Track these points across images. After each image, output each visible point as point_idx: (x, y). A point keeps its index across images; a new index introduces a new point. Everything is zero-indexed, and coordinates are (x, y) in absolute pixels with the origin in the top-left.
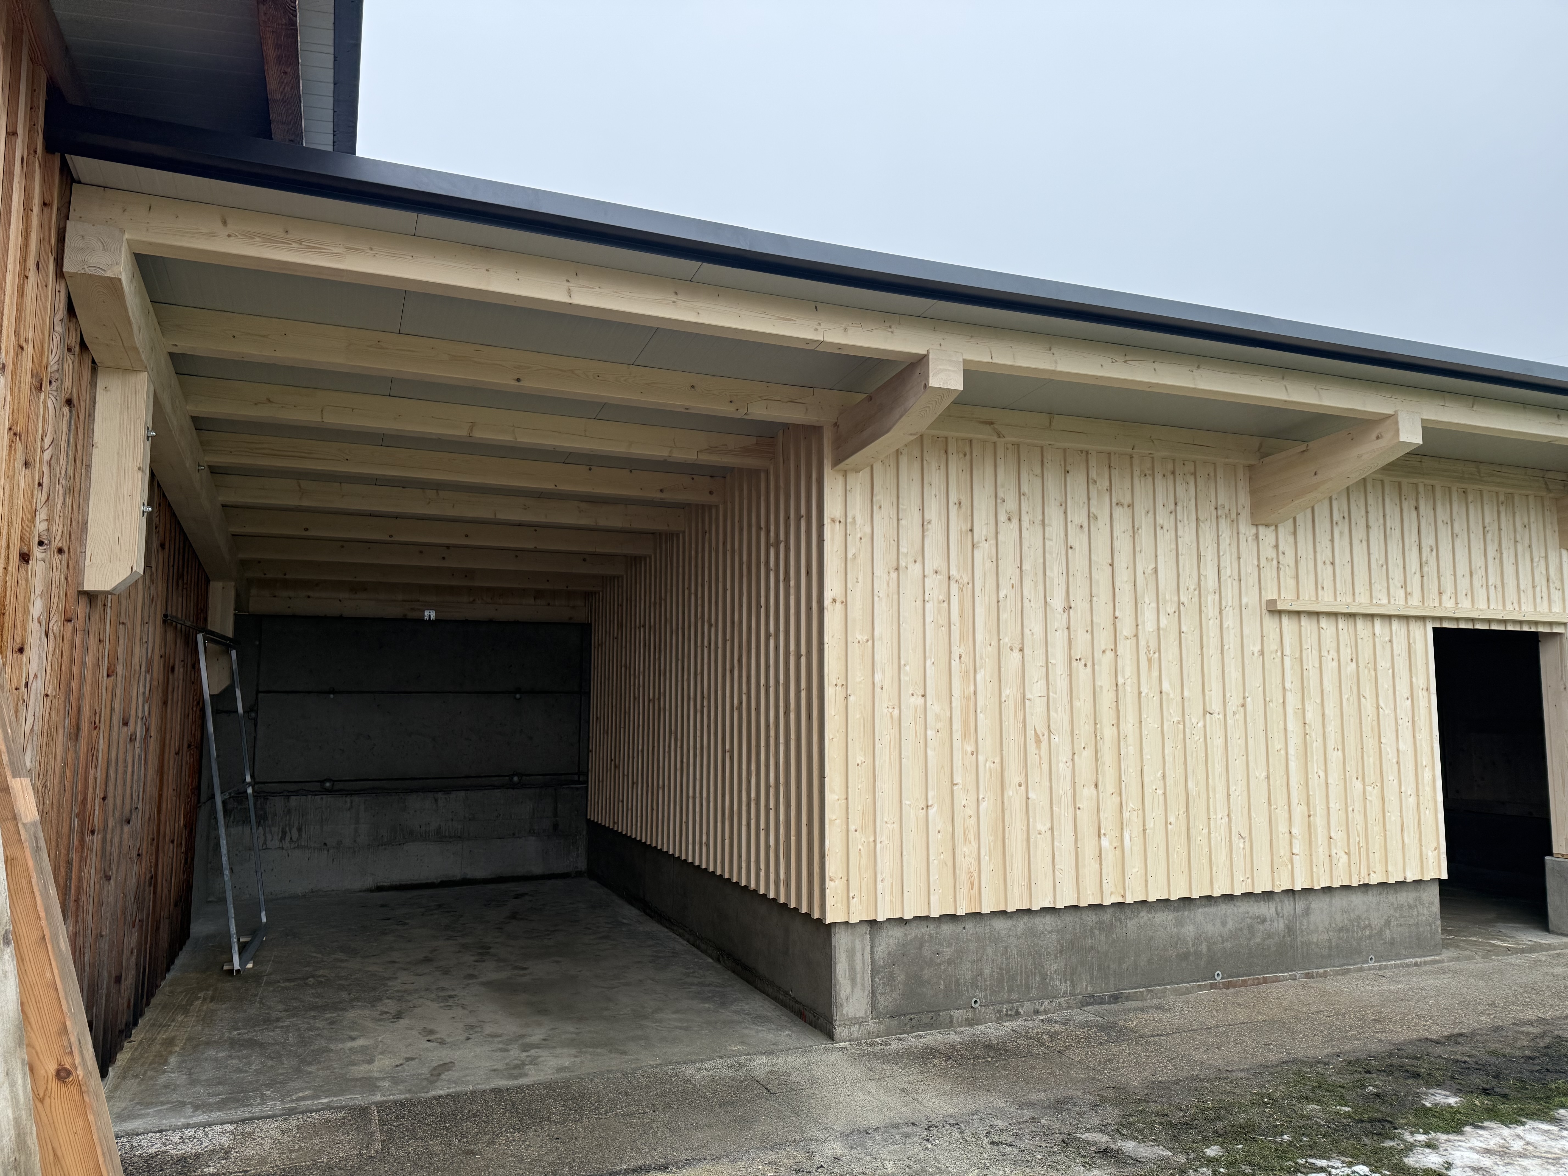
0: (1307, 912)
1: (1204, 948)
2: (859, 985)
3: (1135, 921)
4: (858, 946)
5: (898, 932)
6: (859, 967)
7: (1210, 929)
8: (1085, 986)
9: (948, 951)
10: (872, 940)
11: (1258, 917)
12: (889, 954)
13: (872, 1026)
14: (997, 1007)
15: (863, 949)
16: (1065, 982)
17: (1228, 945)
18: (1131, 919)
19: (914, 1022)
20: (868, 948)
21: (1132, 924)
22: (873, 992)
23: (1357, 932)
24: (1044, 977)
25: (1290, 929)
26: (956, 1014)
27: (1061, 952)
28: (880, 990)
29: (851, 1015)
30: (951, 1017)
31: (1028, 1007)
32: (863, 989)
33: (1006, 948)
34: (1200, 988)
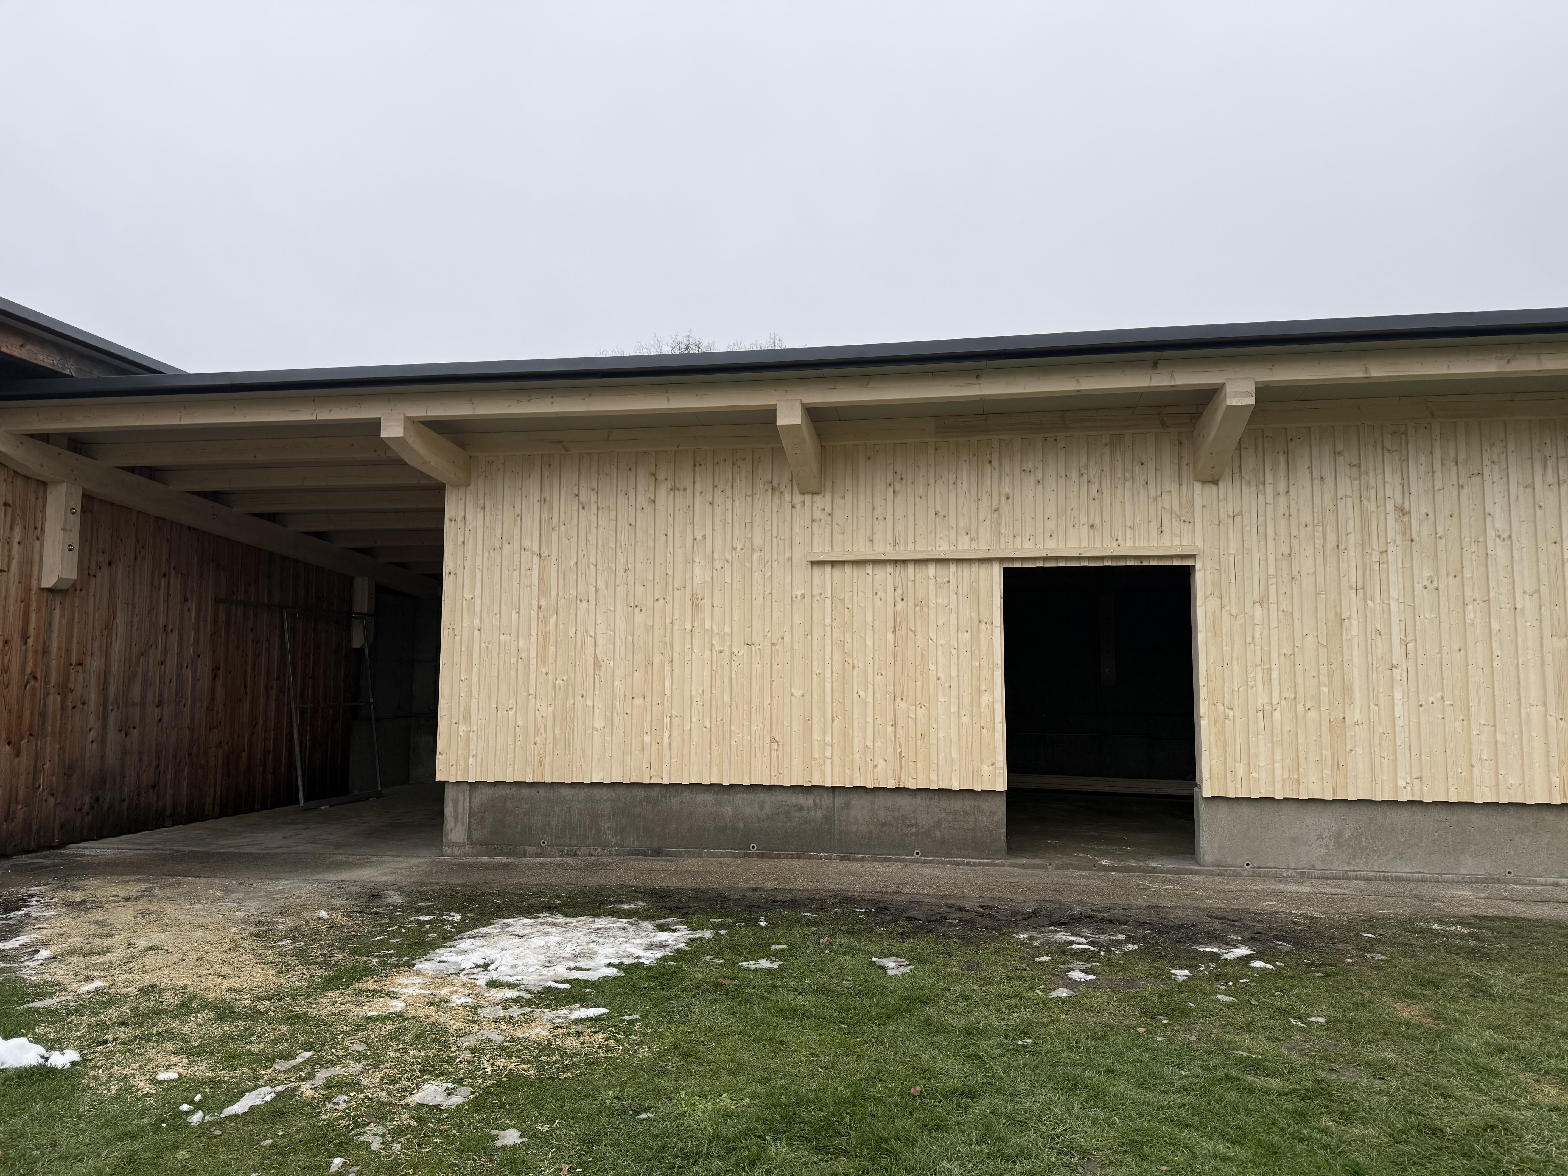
0: (847, 806)
1: (741, 825)
2: (460, 823)
3: (677, 799)
4: (461, 797)
5: (489, 791)
6: (460, 811)
7: (747, 810)
8: (632, 841)
9: (525, 807)
10: (470, 795)
11: (795, 806)
12: (482, 804)
13: (467, 849)
14: (560, 848)
15: (464, 800)
16: (616, 836)
17: (765, 825)
18: (675, 796)
19: (497, 851)
20: (468, 799)
21: (675, 801)
22: (469, 828)
23: (902, 829)
24: (598, 831)
25: (827, 818)
26: (529, 848)
27: (614, 815)
28: (474, 826)
29: (454, 840)
30: (525, 850)
31: (584, 850)
32: (463, 824)
33: (570, 808)
34: (734, 855)
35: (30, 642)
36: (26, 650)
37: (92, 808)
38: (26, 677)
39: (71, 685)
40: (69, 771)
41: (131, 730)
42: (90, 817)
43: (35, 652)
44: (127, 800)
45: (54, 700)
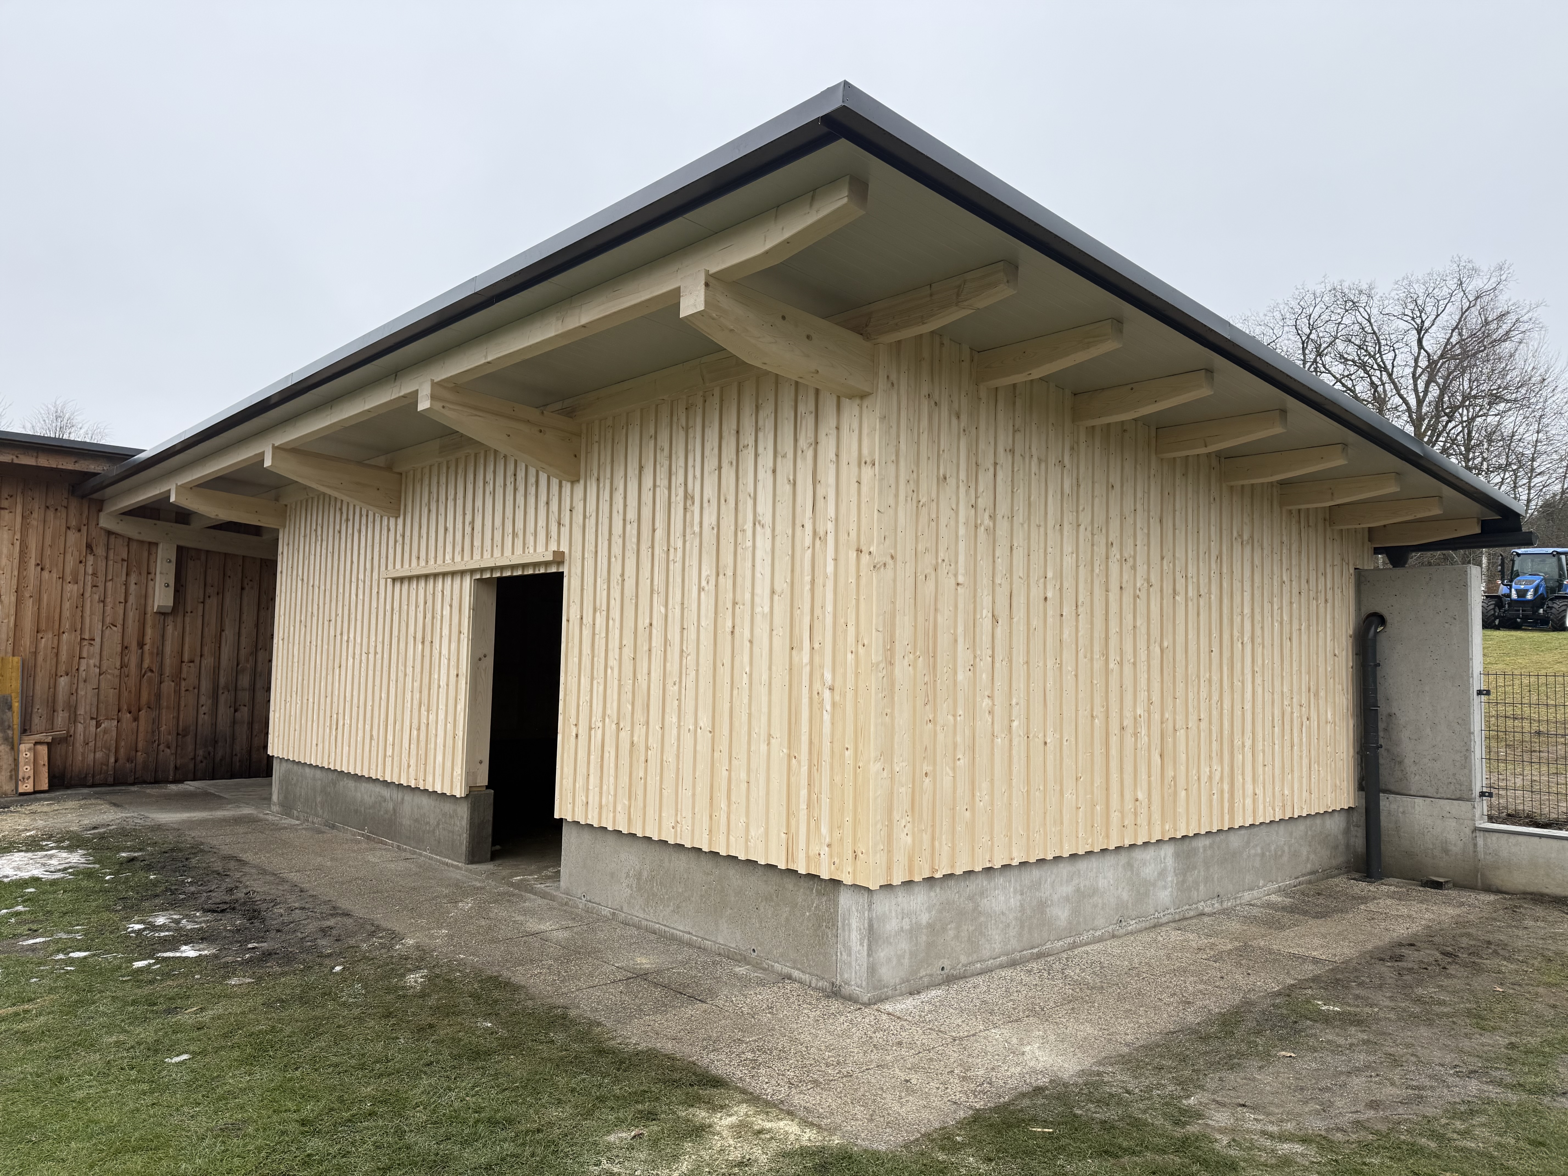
0: (403, 801)
1: (363, 809)
2: (277, 785)
4: (276, 767)
6: (276, 777)
7: (366, 797)
8: (326, 814)
9: (295, 779)
10: (279, 765)
11: (383, 797)
12: (283, 774)
14: (304, 814)
16: (321, 809)
20: (279, 770)
21: (341, 785)
22: (279, 792)
23: (424, 826)
25: (394, 811)
26: (295, 812)
27: (321, 792)
29: (274, 800)
31: (311, 817)
32: (278, 789)
33: (308, 783)
35: (147, 648)
36: (142, 653)
37: (205, 758)
38: (143, 671)
39: (184, 675)
40: (181, 734)
41: (242, 707)
42: (204, 764)
43: (151, 654)
44: (239, 755)
45: (168, 686)
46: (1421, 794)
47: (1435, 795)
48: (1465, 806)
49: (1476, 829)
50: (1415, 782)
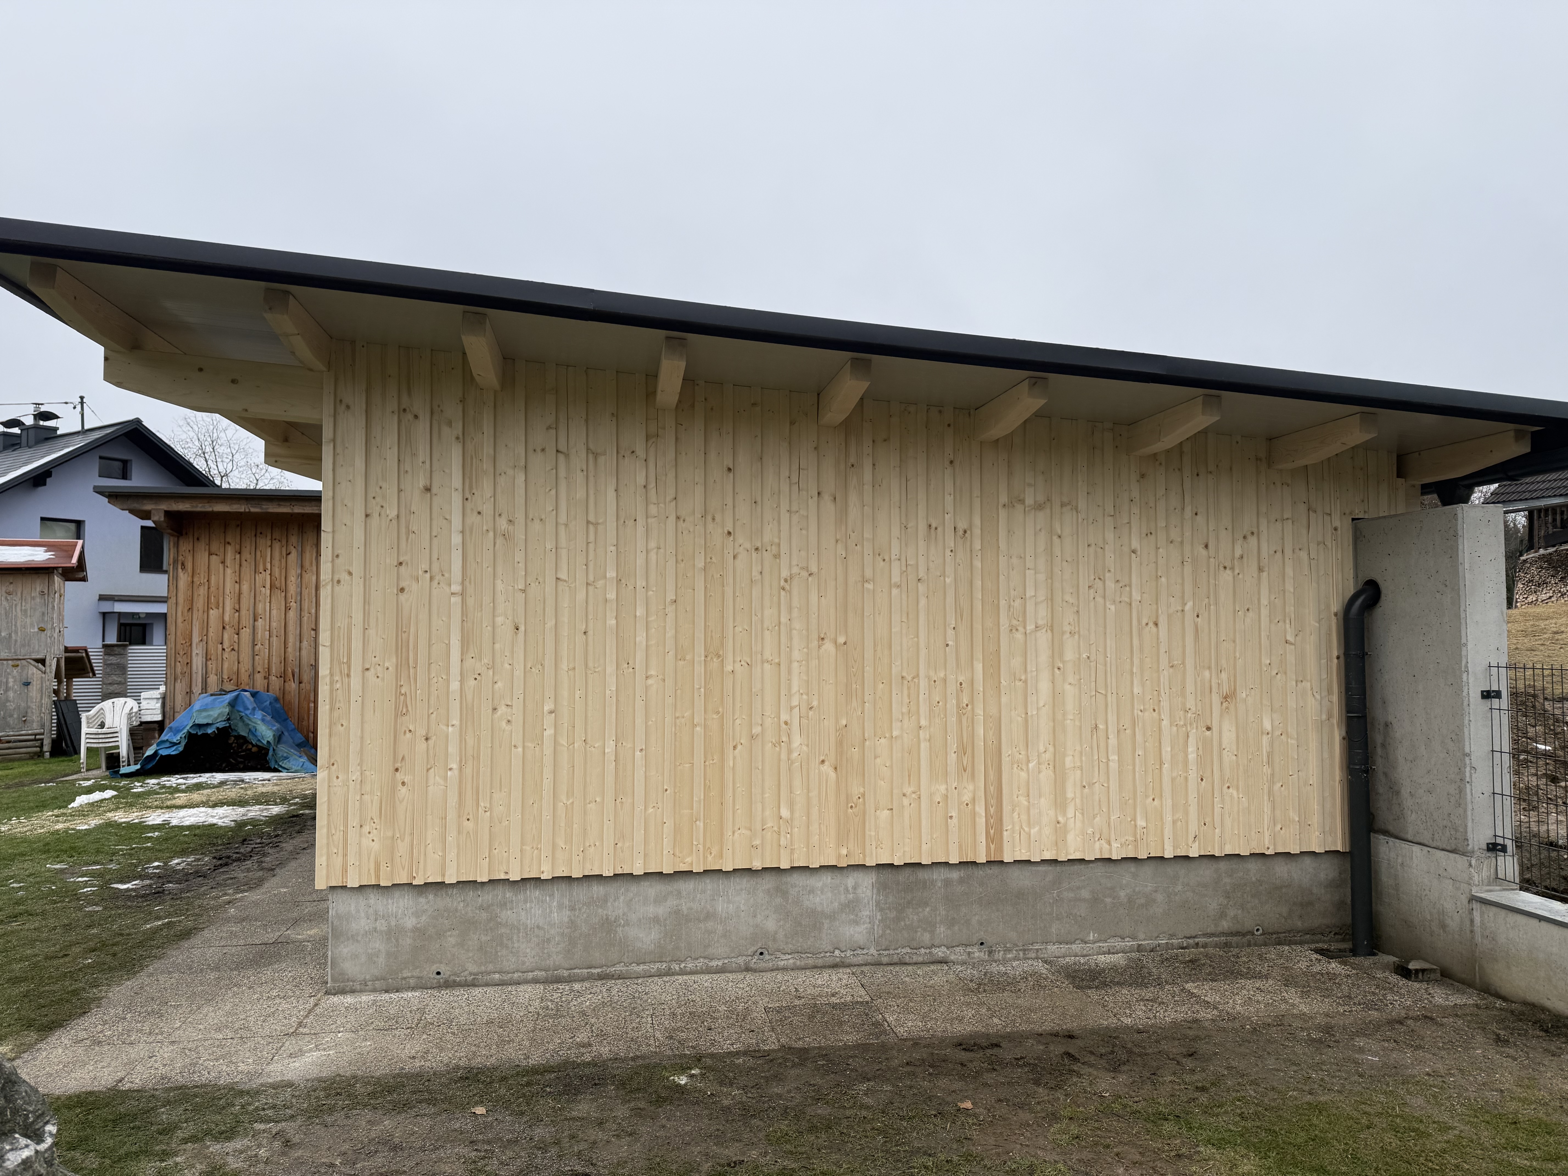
46: (1417, 839)
47: (1431, 843)
48: (1460, 861)
49: (1473, 899)
50: (1413, 823)
